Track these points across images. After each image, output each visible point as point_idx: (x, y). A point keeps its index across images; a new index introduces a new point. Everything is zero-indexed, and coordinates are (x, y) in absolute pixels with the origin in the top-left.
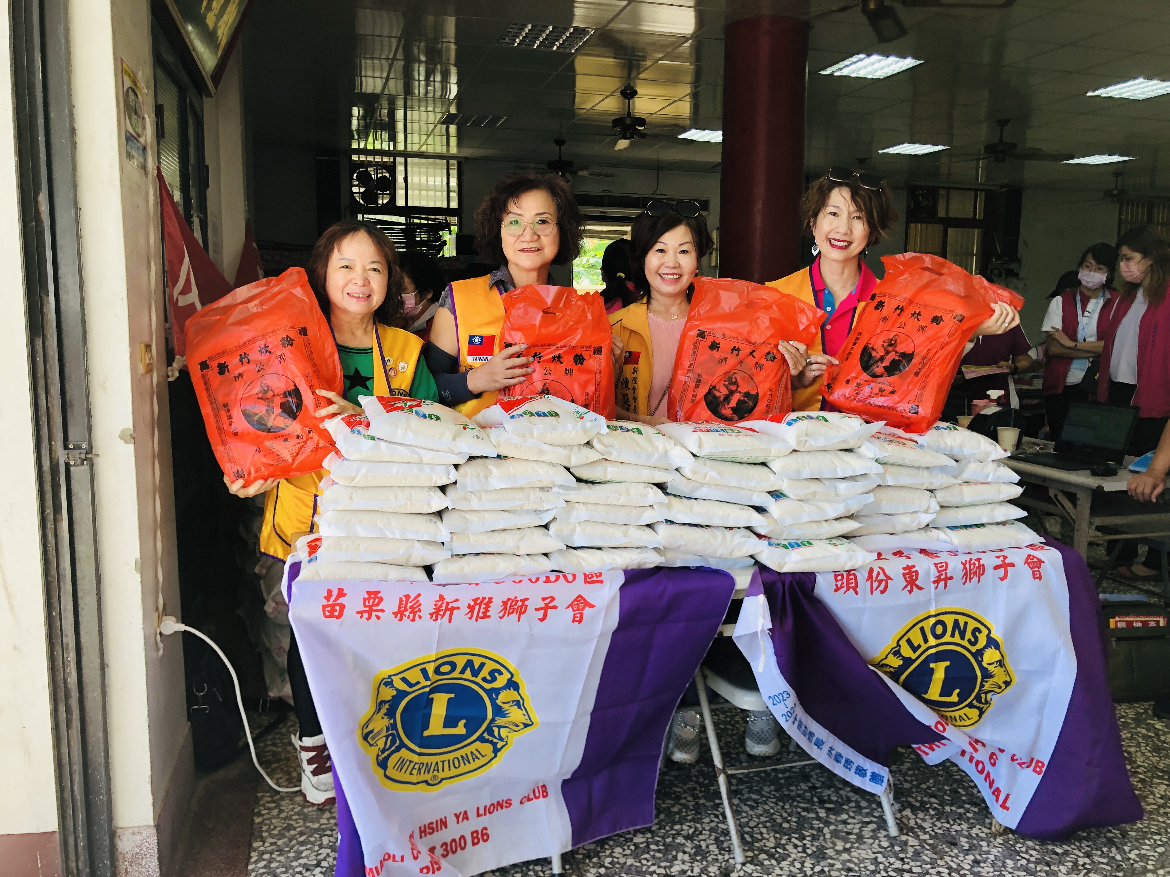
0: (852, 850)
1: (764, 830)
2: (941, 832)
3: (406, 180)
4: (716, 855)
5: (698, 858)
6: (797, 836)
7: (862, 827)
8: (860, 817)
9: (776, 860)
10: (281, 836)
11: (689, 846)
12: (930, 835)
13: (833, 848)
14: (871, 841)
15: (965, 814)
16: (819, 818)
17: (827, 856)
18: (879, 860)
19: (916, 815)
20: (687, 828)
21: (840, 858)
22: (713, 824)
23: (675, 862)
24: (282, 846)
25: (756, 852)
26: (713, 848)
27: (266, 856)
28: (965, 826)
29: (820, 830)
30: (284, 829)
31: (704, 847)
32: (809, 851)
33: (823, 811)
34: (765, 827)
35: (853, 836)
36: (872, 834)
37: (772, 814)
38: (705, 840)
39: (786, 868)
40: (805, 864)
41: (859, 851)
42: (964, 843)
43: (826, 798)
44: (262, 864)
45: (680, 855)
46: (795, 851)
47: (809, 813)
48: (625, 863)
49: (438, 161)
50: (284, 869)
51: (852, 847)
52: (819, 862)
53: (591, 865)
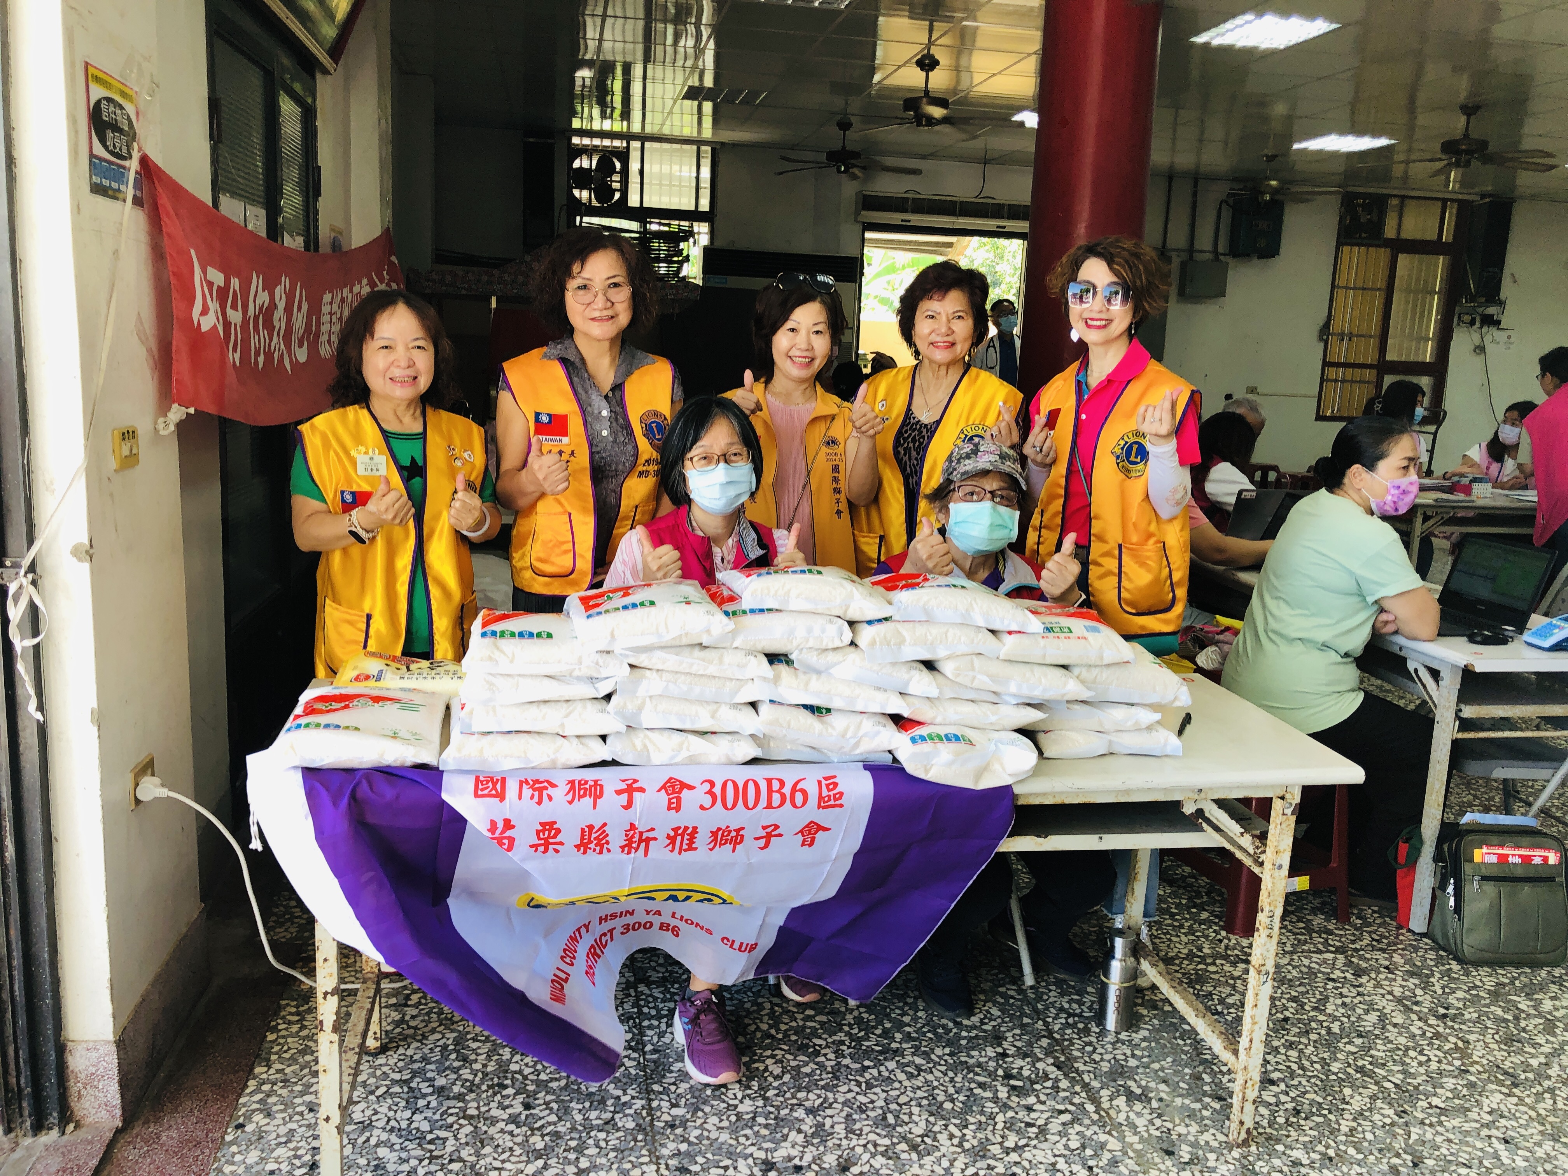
0: (1027, 1149)
1: (916, 1110)
2: (1158, 1133)
3: (641, 172)
4: (841, 1139)
5: (815, 1141)
6: (957, 1122)
7: (1052, 1117)
8: (1053, 1103)
9: (919, 1153)
10: (293, 1060)
11: (809, 1123)
12: (1141, 1137)
13: (1001, 1144)
14: (1057, 1138)
15: (1200, 1111)
16: (995, 1100)
17: (988, 1154)
18: (1058, 1167)
19: (1131, 1107)
20: (813, 1099)
21: (1007, 1159)
22: (850, 1096)
23: (783, 1144)
24: (291, 1075)
25: (895, 1140)
26: (840, 1129)
27: (266, 1087)
28: (1194, 1128)
29: (992, 1117)
30: (300, 1052)
31: (827, 1127)
32: (967, 1145)
33: (1006, 1089)
34: (920, 1106)
35: (1035, 1130)
36: (1061, 1128)
37: (934, 1088)
38: (832, 1117)
39: (928, 1167)
40: (956, 1163)
41: (1034, 1151)
42: (1185, 1153)
43: (1015, 1071)
44: (259, 1096)
45: (793, 1135)
46: (949, 1143)
47: (984, 1090)
48: (717, 1139)
49: (686, 147)
50: (282, 1107)
51: (1027, 1145)
52: (975, 1161)
53: (672, 1137)
